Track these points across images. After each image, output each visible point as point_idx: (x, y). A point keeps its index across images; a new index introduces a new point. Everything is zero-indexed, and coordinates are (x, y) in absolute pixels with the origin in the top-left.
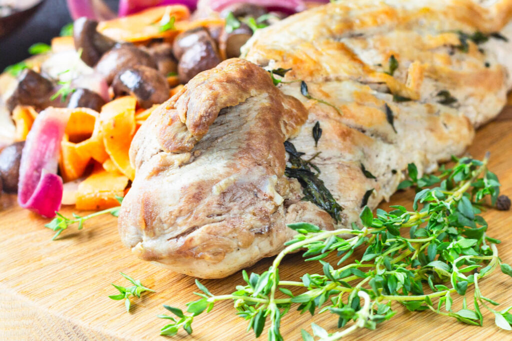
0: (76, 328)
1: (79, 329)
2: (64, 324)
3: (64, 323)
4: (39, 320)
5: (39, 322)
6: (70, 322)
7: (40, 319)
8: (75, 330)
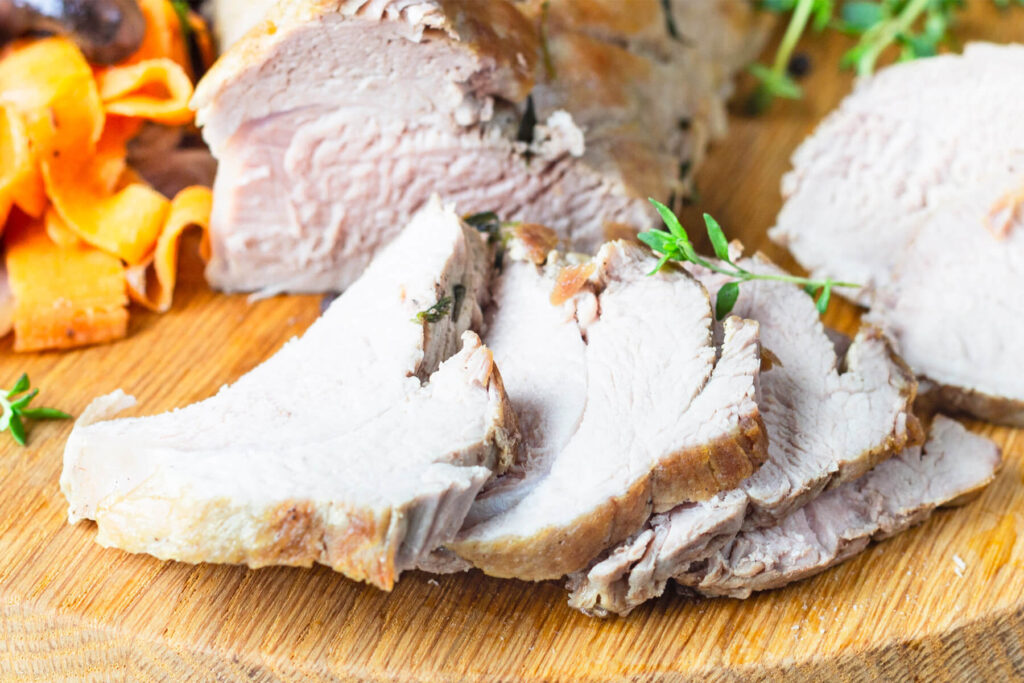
0: (259, 673)
1: (269, 675)
2: (222, 669)
3: (220, 665)
4: (142, 668)
5: (144, 672)
6: (237, 662)
7: (146, 664)
8: (255, 678)
